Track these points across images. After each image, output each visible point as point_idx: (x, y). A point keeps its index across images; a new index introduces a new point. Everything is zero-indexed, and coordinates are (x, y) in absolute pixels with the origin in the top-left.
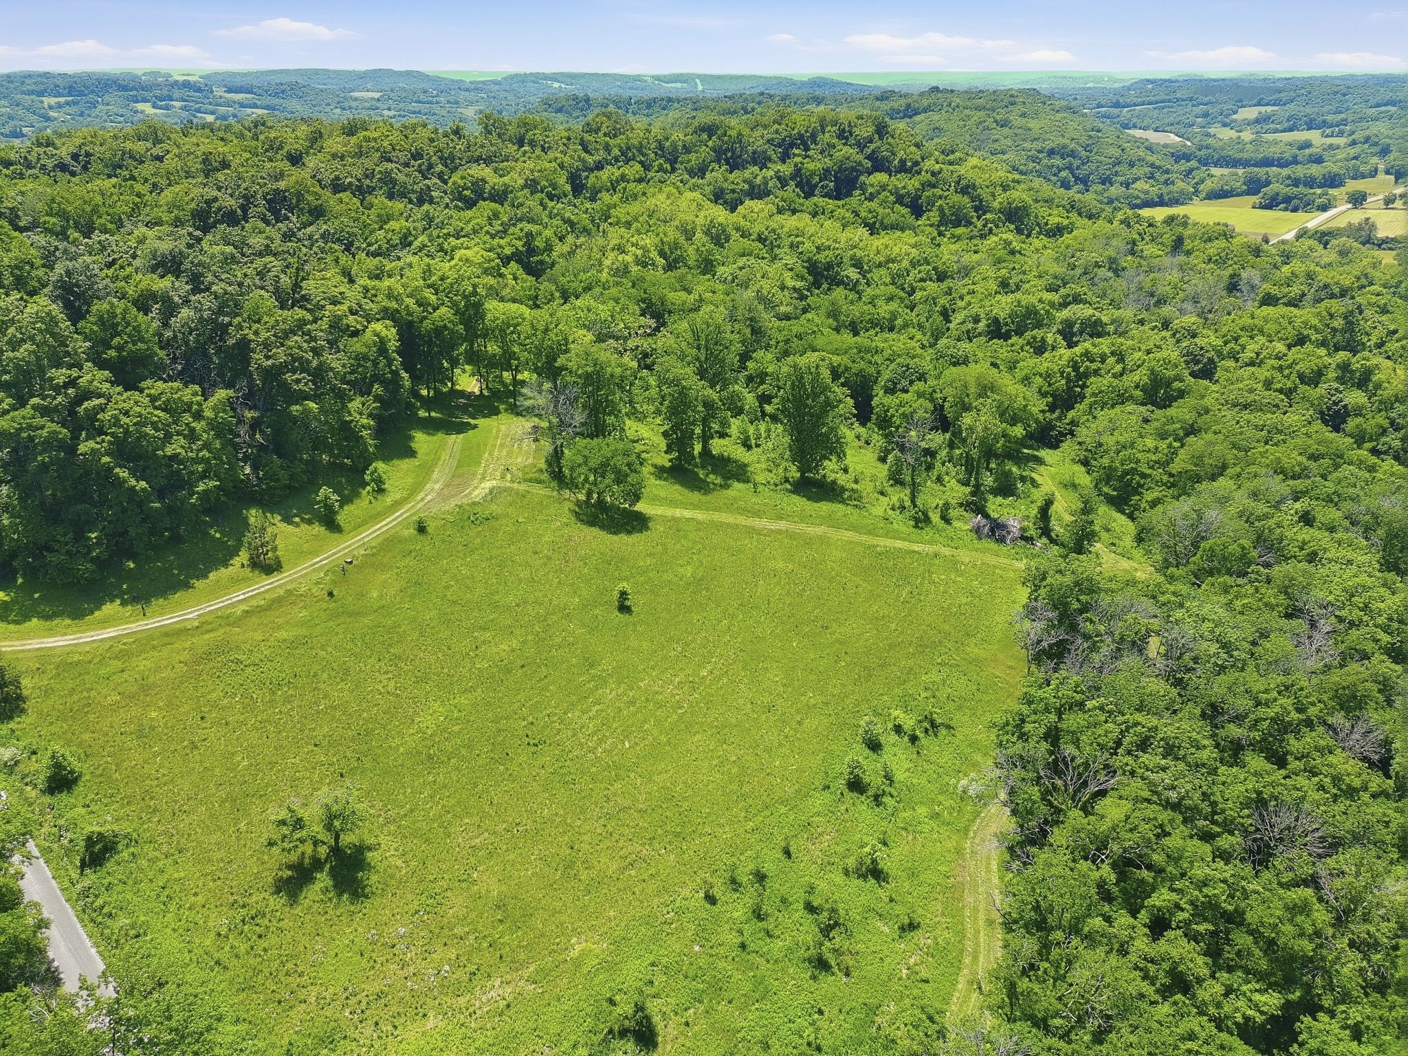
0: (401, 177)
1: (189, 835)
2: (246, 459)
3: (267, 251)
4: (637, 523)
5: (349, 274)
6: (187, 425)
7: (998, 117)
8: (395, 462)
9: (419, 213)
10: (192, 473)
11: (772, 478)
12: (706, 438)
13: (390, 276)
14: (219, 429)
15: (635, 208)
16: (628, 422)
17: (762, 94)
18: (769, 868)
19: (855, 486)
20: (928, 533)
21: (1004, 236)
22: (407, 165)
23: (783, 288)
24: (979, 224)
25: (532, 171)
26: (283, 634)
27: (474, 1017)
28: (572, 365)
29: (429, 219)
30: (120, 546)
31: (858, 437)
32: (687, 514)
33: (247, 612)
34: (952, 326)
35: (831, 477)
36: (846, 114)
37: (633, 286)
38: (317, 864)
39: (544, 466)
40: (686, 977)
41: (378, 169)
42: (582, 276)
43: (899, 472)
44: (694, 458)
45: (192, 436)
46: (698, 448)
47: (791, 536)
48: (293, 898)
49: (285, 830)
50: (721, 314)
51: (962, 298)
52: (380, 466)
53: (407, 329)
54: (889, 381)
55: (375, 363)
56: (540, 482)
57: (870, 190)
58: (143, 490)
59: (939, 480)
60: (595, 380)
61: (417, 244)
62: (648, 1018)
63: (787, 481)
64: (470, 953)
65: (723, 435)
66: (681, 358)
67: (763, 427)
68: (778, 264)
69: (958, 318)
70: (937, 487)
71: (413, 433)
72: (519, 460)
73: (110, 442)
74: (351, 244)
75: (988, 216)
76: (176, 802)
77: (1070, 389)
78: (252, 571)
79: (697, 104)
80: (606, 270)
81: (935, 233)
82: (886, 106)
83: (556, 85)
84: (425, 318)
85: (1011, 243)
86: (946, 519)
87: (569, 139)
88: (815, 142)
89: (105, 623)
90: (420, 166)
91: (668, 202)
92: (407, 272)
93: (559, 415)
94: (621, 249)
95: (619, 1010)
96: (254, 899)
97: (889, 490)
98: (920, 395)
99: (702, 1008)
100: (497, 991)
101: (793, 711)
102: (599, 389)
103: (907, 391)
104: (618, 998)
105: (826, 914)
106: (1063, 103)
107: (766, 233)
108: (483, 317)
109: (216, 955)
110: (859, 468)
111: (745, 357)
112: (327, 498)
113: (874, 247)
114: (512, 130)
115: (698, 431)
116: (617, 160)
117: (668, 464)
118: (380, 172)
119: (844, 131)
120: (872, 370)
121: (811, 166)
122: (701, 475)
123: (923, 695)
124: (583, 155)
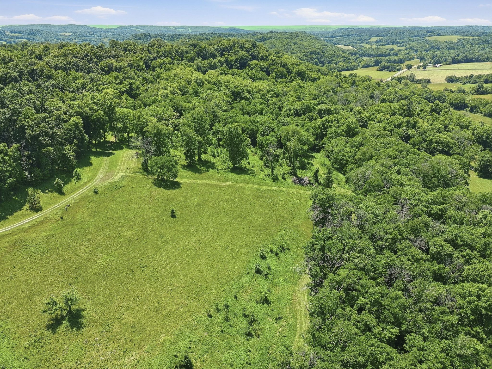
0: (81, 64)
1: (11, 312)
2: (26, 170)
3: (30, 92)
4: (176, 185)
5: (63, 99)
6: (2, 158)
7: (293, 41)
8: (84, 168)
9: (88, 76)
10: (5, 176)
11: (224, 167)
12: (199, 154)
13: (78, 100)
14: (15, 159)
15: (169, 73)
16: (171, 150)
17: (212, 33)
18: (230, 303)
19: (252, 169)
20: (278, 183)
21: (298, 81)
22: (83, 59)
23: (223, 101)
24: (289, 77)
25: (130, 61)
26: (44, 234)
27: (126, 367)
28: (149, 130)
29: (92, 78)
31: (252, 152)
32: (194, 181)
33: (30, 226)
34: (282, 112)
35: (244, 166)
36: (242, 40)
37: (170, 101)
38: (63, 318)
39: (140, 166)
40: (203, 344)
41: (72, 61)
42: (151, 98)
43: (267, 163)
44: (195, 161)
45: (4, 162)
46: (197, 158)
47: (231, 187)
48: (54, 331)
49: (50, 306)
50: (202, 110)
51: (285, 103)
52: (78, 170)
53: (86, 119)
54: (262, 132)
55: (74, 132)
56: (140, 173)
57: (252, 66)
59: (281, 165)
60: (158, 135)
61: (88, 88)
62: (190, 361)
63: (229, 168)
64: (123, 344)
65: (205, 153)
66: (189, 126)
67: (219, 150)
68: (221, 93)
69: (284, 109)
70: (280, 167)
71: (91, 157)
72: (132, 165)
74: (63, 88)
75: (292, 75)
76: (5, 300)
77: (322, 133)
78: (31, 211)
79: (189, 37)
80: (160, 96)
81: (275, 81)
82: (255, 37)
83: (137, 30)
84: (93, 115)
85: (300, 84)
86: (284, 178)
87: (143, 49)
90: (88, 59)
91: (181, 71)
92: (85, 98)
93: (145, 148)
94: (165, 88)
95: (179, 359)
96: (39, 333)
97: (264, 169)
98: (273, 136)
99: (208, 355)
100: (134, 357)
101: (235, 248)
102: (160, 139)
103: (268, 135)
104: (178, 355)
105: (250, 317)
106: (314, 36)
107: (217, 82)
108: (115, 114)
109: (25, 356)
110: (253, 162)
111: (212, 125)
112: (58, 182)
113: (254, 86)
114: (122, 46)
115: (196, 152)
116: (161, 56)
117: (186, 164)
118: (72, 62)
119: (241, 46)
120: (256, 128)
121: (231, 58)
122: (199, 167)
123: (279, 239)
124: (149, 55)
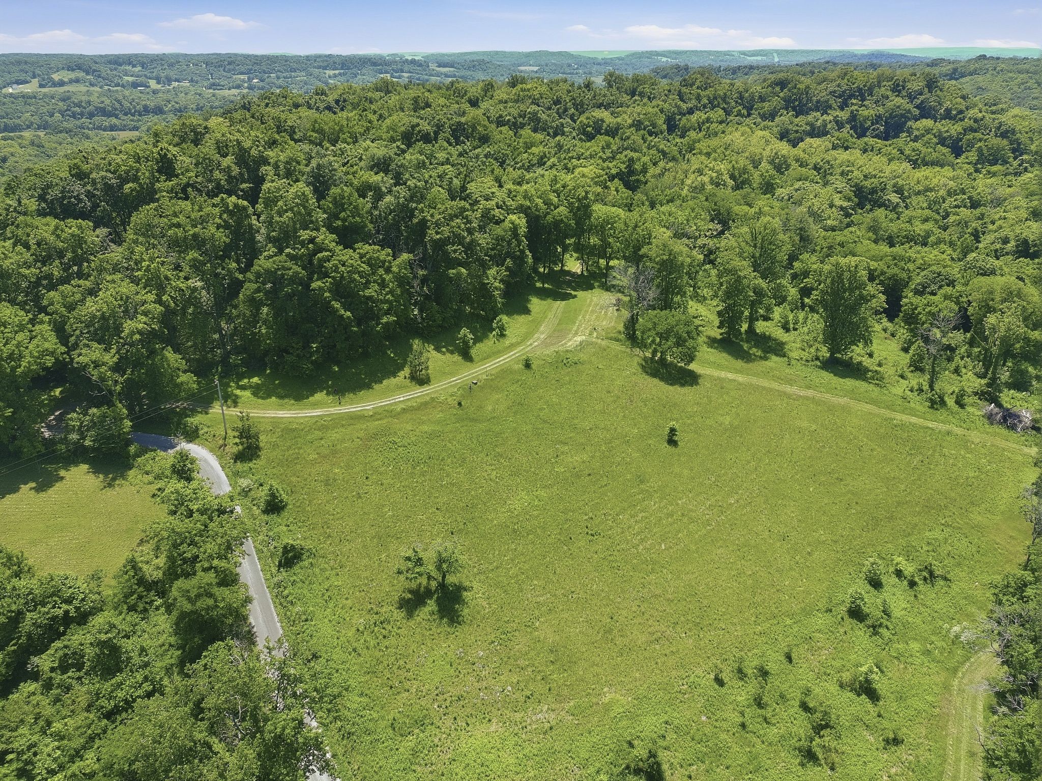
0: (544, 117)
1: (348, 557)
2: (415, 304)
3: (447, 162)
4: (689, 378)
5: (500, 182)
6: (381, 276)
8: (516, 317)
9: (553, 142)
10: (380, 310)
11: (805, 355)
12: (752, 319)
13: (528, 183)
14: (402, 281)
15: (714, 142)
16: (690, 303)
17: (827, 62)
18: (771, 667)
19: (878, 369)
20: (942, 414)
22: (549, 109)
23: (831, 205)
24: (1015, 163)
26: (425, 428)
27: (525, 730)
28: (652, 254)
29: (560, 146)
30: (330, 355)
31: (885, 330)
32: (730, 376)
33: (404, 409)
34: (981, 245)
35: (857, 359)
36: (901, 74)
37: (707, 200)
38: (428, 593)
39: (621, 327)
40: (693, 739)
41: (529, 111)
42: (668, 192)
43: (921, 358)
44: (741, 333)
45: (383, 284)
47: (817, 402)
48: (410, 615)
49: (410, 564)
50: (777, 223)
51: (993, 223)
52: (505, 318)
53: (534, 220)
54: (918, 284)
55: (509, 243)
56: (617, 340)
57: (916, 133)
58: (348, 318)
59: (957, 371)
60: (669, 266)
61: (549, 163)
62: (659, 764)
63: (817, 359)
64: (527, 682)
65: (766, 319)
66: (740, 255)
67: (801, 315)
68: (829, 189)
69: (987, 239)
70: (954, 376)
71: (530, 298)
72: (604, 323)
73: (331, 283)
74: (504, 162)
75: (1025, 157)
76: (343, 532)
78: (411, 382)
79: (772, 69)
80: (687, 188)
81: (972, 170)
83: (664, 59)
84: (548, 213)
86: (960, 404)
87: (669, 91)
88: (871, 94)
89: (315, 405)
90: (558, 109)
91: (743, 138)
92: (540, 180)
93: (637, 291)
94: (700, 172)
95: (635, 752)
96: (384, 609)
97: (909, 375)
98: (946, 297)
99: (703, 767)
100: (543, 715)
101: (805, 543)
102: (670, 273)
103: (935, 294)
104: (636, 743)
105: (819, 715)
107: (821, 164)
108: (589, 217)
109: (355, 645)
110: (884, 354)
111: (793, 258)
112: (465, 336)
113: (915, 179)
114: (628, 84)
115: (747, 313)
116: (705, 107)
117: (719, 337)
118: (529, 113)
119: (898, 85)
120: (904, 275)
121: (866, 113)
122: (746, 346)
123: (925, 548)
124: (680, 103)
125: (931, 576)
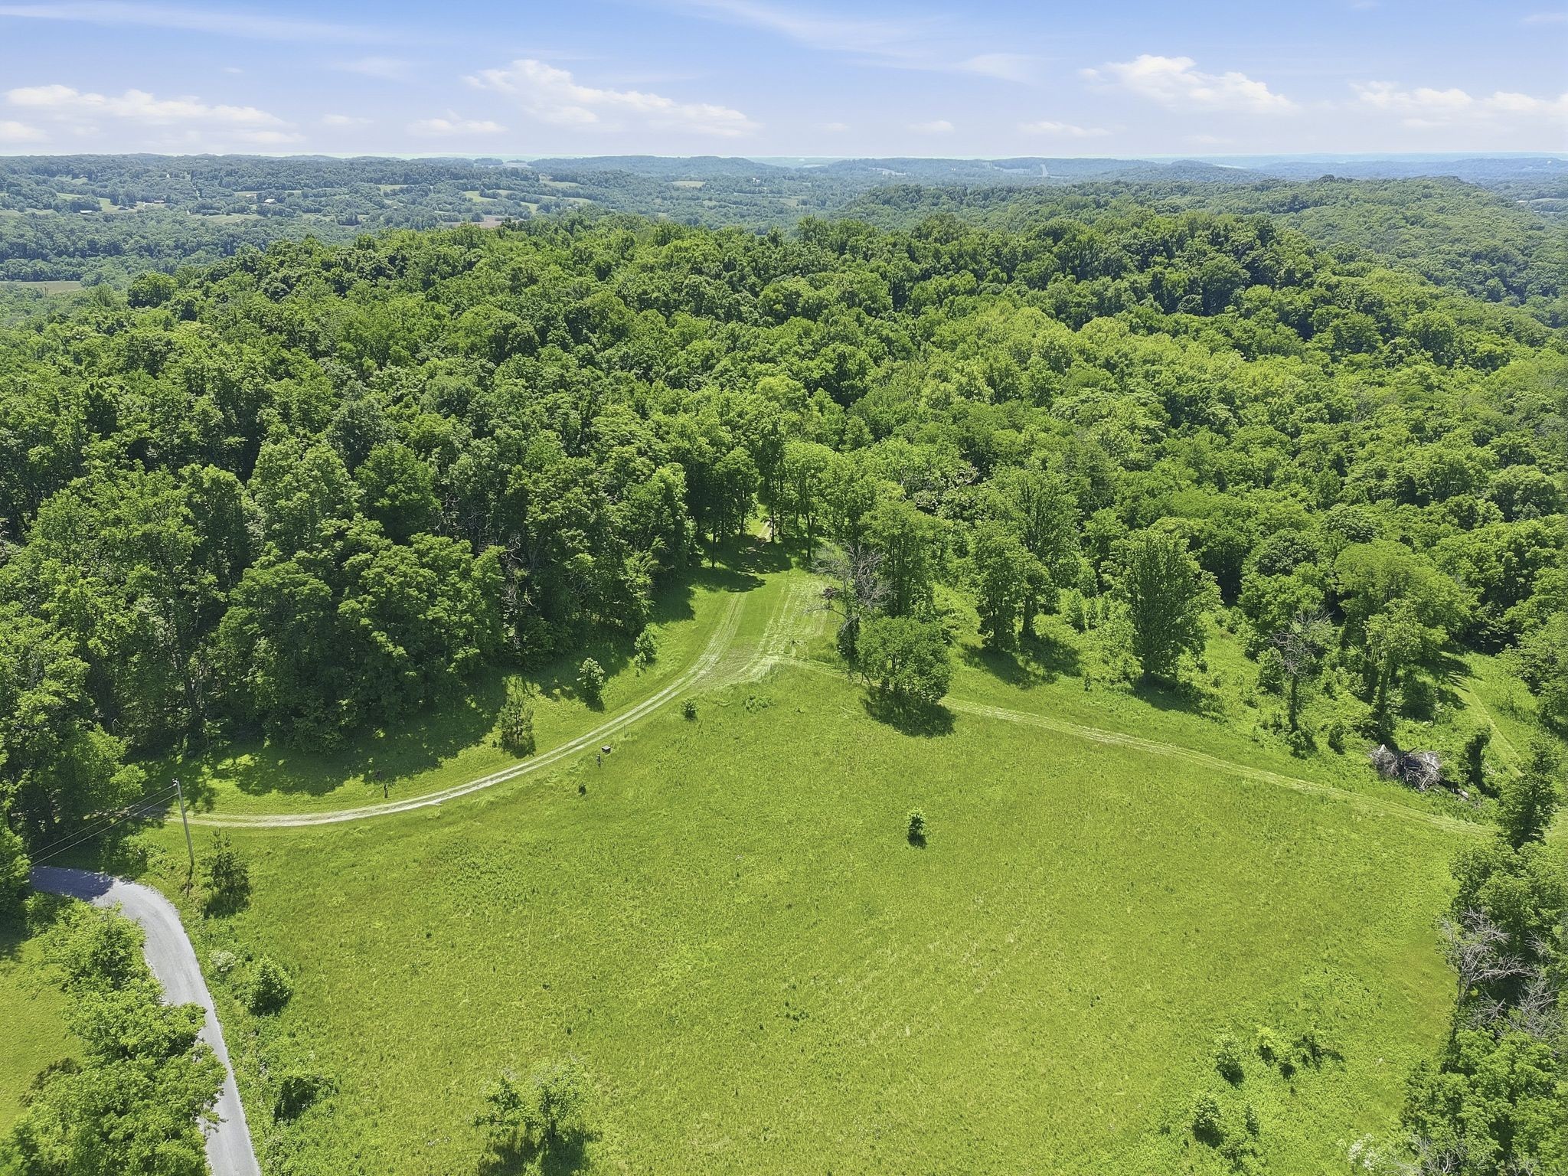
0: (710, 291)
1: (394, 1089)
2: (510, 621)
3: (561, 382)
4: (939, 721)
5: (643, 408)
6: (454, 584)
7: (1409, 214)
8: (670, 625)
9: (724, 331)
10: (453, 638)
11: (1109, 672)
12: (1029, 614)
13: (686, 411)
14: (485, 590)
15: (962, 325)
16: (937, 588)
17: (1117, 183)
19: (1215, 691)
20: (1311, 765)
21: (1420, 368)
22: (717, 277)
23: (1133, 428)
24: (1386, 349)
25: (851, 283)
26: (527, 836)
28: (877, 524)
29: (734, 337)
30: (371, 713)
31: (1220, 623)
32: (1001, 713)
33: (492, 803)
34: (1347, 482)
35: (1183, 677)
37: (954, 422)
38: (529, 1150)
39: (835, 641)
41: (687, 281)
42: (897, 406)
43: (1275, 676)
44: (1013, 639)
45: (458, 595)
46: (1018, 626)
47: (1130, 754)
49: (496, 1108)
50: (1056, 461)
51: (1362, 445)
52: (653, 630)
53: (696, 471)
54: (1265, 557)
55: (659, 513)
56: (829, 660)
57: (1248, 305)
58: (400, 656)
59: (1328, 690)
60: (902, 543)
61: (719, 367)
63: (1126, 677)
65: (1049, 611)
67: (1100, 604)
68: (1129, 398)
69: (1357, 470)
70: (1324, 699)
71: (693, 588)
72: (808, 631)
73: (371, 602)
74: (650, 368)
75: (1398, 340)
76: (386, 1042)
77: (1509, 580)
78: (504, 752)
79: (1041, 196)
80: (924, 400)
81: (1328, 359)
82: (1265, 198)
84: (716, 460)
85: (1428, 377)
86: (1336, 746)
87: (895, 245)
88: (1181, 248)
89: (344, 802)
90: (731, 277)
91: (1002, 318)
92: (704, 407)
94: (943, 376)
97: (1260, 699)
98: (1307, 579)
101: (1124, 1009)
102: (905, 552)
103: (1289, 573)
107: (1116, 358)
108: (781, 459)
110: (1221, 665)
111: (1082, 515)
112: (591, 671)
113: (1249, 377)
114: (834, 236)
115: (1020, 605)
116: (946, 269)
117: (981, 646)
118: (688, 285)
119: (1218, 235)
120: (1242, 539)
121: (1175, 277)
122: (1020, 662)
123: (1303, 1005)
124: (909, 263)
125: (1314, 1054)
